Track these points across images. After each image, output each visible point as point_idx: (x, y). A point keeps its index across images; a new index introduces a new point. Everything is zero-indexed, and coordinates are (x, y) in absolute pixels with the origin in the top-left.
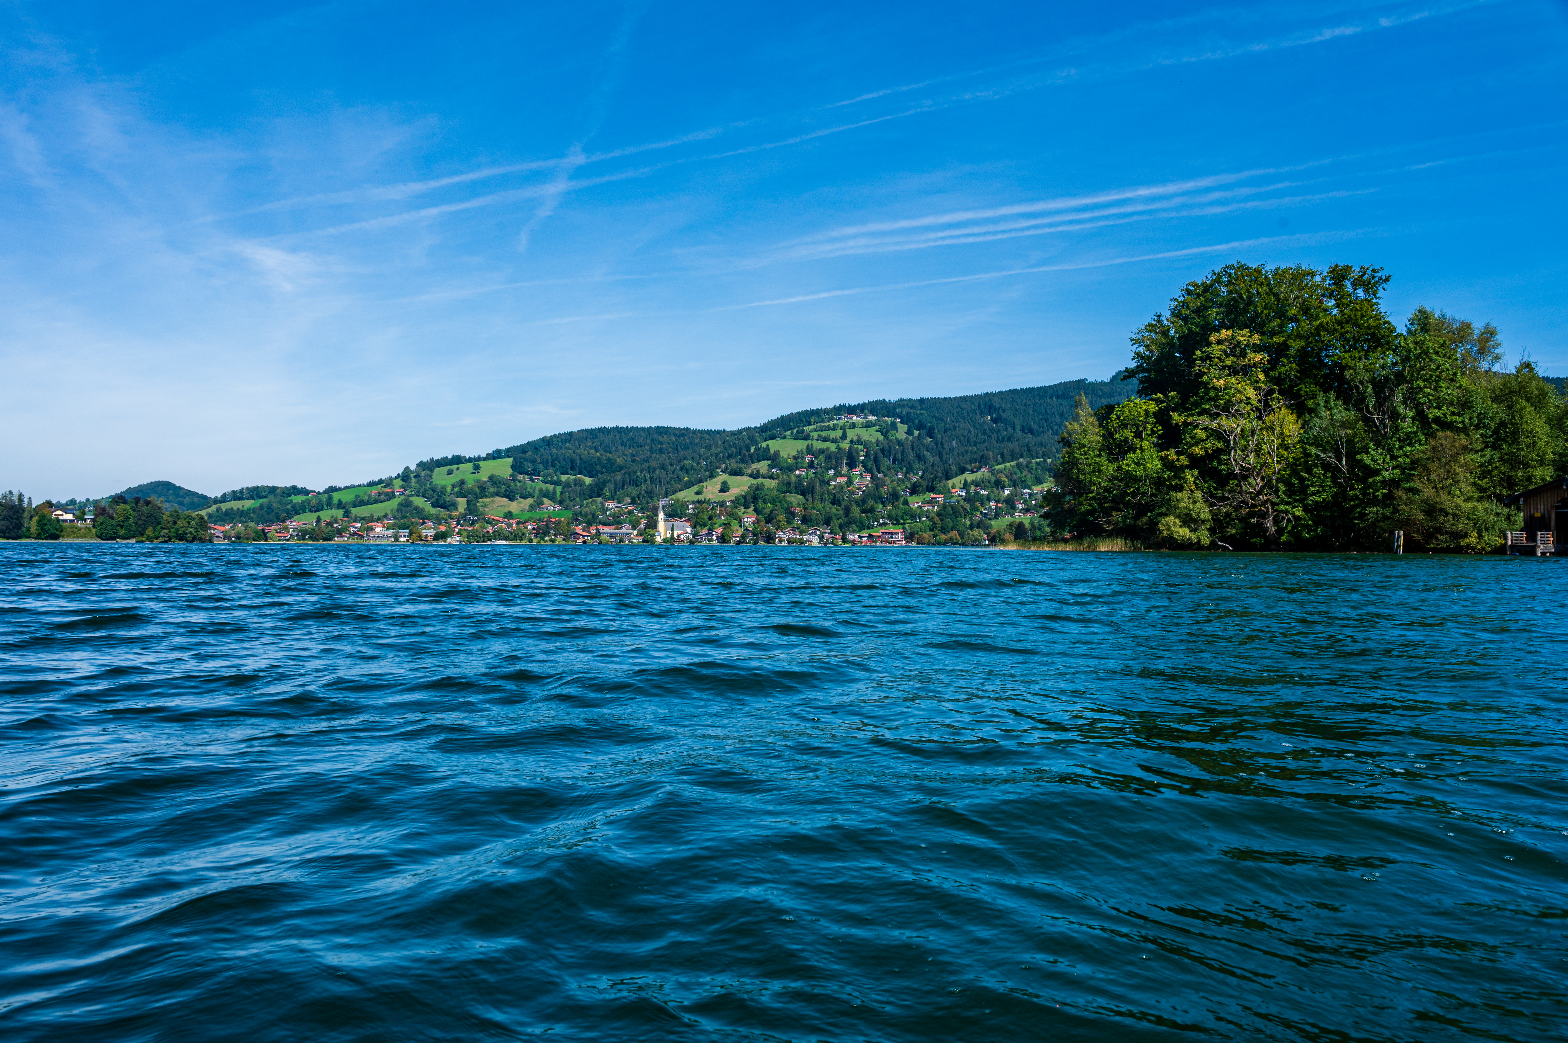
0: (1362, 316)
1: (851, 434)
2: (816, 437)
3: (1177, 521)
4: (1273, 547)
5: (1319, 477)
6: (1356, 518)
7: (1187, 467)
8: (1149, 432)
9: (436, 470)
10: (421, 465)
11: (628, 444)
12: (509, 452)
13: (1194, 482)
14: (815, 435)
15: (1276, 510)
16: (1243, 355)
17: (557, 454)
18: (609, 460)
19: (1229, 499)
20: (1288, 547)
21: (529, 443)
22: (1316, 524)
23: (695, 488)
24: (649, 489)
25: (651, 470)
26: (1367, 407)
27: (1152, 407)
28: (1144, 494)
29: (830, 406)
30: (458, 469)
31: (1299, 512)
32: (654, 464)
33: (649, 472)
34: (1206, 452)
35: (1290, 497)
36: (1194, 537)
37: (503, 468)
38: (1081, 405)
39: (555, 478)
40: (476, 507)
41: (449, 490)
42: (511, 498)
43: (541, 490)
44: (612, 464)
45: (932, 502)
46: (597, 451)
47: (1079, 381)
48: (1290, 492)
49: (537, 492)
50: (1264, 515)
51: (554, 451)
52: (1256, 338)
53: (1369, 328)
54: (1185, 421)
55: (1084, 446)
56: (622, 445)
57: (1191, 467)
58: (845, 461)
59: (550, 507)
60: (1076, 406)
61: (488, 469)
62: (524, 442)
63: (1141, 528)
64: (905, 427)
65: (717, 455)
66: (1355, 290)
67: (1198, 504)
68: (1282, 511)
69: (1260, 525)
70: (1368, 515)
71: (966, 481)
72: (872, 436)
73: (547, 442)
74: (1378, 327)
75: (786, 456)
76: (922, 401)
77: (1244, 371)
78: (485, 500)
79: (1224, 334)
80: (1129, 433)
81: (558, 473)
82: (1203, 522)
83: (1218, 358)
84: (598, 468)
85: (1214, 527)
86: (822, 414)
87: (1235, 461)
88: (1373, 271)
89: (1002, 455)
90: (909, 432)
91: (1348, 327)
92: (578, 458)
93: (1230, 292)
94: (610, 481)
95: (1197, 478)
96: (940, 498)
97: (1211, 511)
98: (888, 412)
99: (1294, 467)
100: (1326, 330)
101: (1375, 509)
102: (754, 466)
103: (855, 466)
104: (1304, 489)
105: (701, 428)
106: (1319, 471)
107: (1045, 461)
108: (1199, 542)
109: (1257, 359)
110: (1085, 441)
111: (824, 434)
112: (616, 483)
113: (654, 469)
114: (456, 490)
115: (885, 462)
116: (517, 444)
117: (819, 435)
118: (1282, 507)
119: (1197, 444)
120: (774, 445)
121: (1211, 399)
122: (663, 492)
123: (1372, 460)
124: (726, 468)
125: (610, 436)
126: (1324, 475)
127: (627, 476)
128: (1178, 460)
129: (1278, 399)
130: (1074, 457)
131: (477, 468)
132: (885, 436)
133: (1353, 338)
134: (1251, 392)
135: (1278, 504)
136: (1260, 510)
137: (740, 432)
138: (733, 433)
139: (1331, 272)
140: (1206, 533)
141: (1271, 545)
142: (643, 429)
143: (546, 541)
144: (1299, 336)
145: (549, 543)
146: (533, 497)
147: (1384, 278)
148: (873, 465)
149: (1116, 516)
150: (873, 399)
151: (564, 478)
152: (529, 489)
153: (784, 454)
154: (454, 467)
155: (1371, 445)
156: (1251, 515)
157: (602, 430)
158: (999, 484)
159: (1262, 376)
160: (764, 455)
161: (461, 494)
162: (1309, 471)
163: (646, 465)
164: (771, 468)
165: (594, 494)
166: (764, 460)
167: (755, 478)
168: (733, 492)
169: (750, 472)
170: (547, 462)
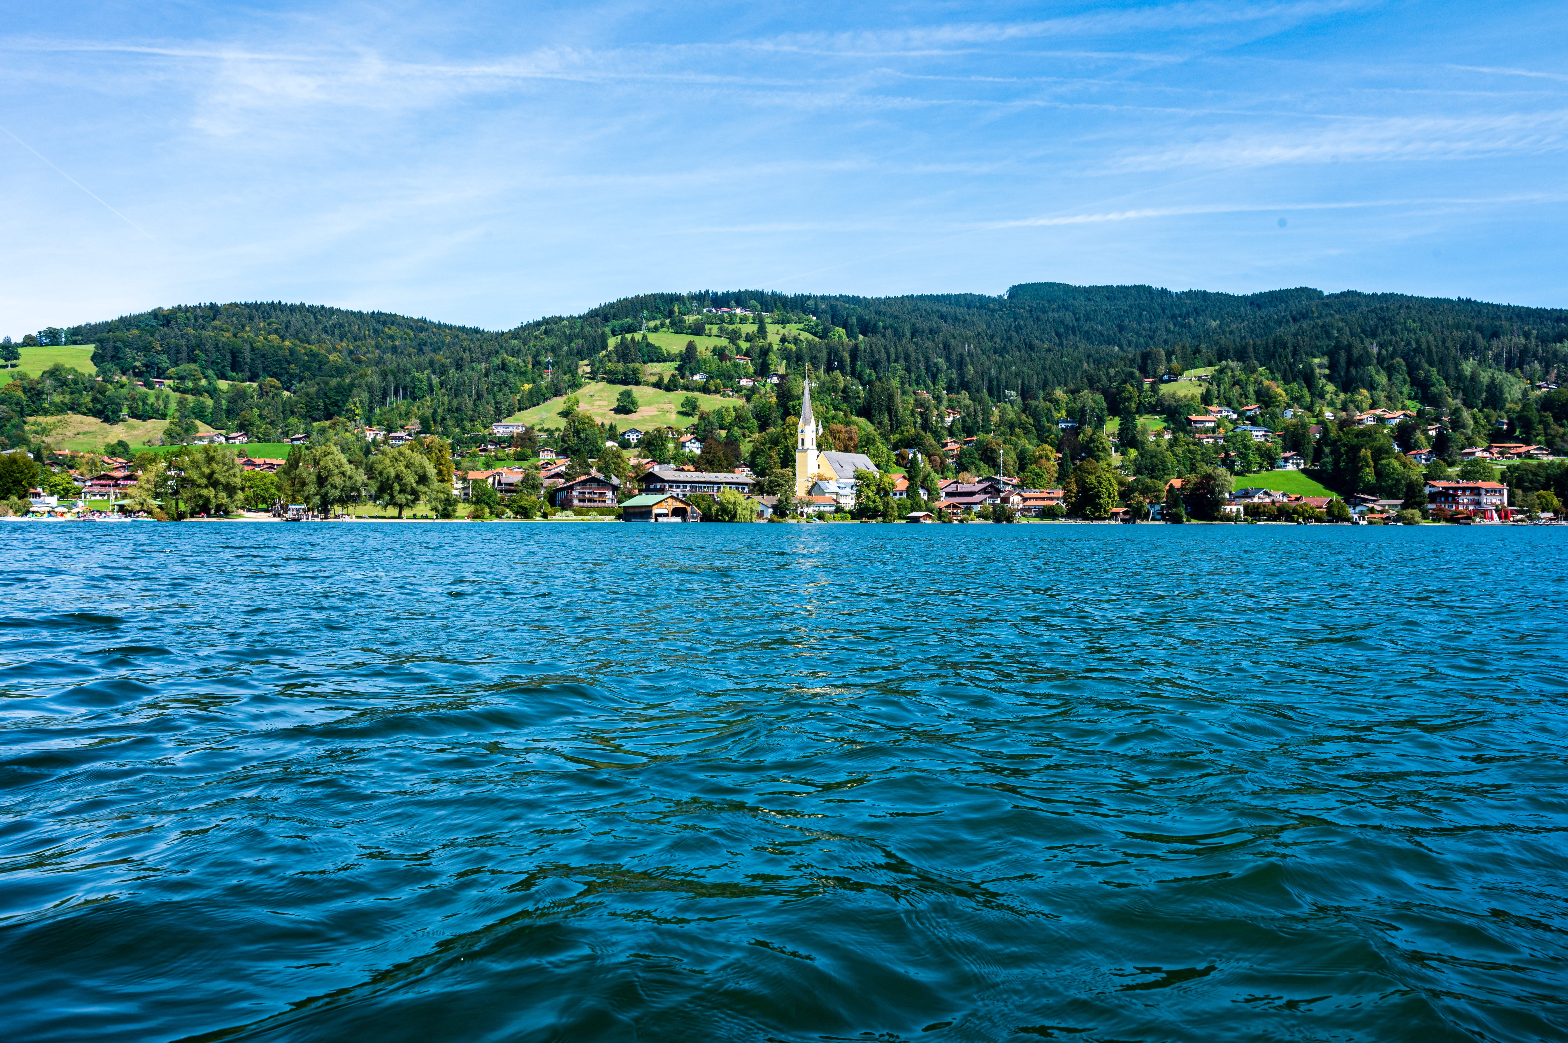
11: (337, 331)
12: (77, 336)
17: (194, 340)
18: (314, 355)
21: (122, 319)
23: (558, 403)
37: (77, 362)
39: (204, 384)
40: (23, 431)
43: (178, 405)
46: (283, 338)
49: (171, 408)
51: (190, 330)
56: (326, 332)
59: (217, 437)
61: (38, 361)
62: (109, 318)
73: (164, 318)
78: (41, 419)
81: (210, 372)
84: (293, 368)
92: (247, 347)
94: (352, 385)
102: (646, 371)
112: (370, 389)
127: (390, 378)
131: (11, 357)
146: (164, 417)
151: (223, 385)
160: (649, 353)
164: (688, 374)
165: (315, 414)
166: (652, 361)
167: (668, 389)
168: (645, 414)
169: (654, 379)
170: (178, 352)
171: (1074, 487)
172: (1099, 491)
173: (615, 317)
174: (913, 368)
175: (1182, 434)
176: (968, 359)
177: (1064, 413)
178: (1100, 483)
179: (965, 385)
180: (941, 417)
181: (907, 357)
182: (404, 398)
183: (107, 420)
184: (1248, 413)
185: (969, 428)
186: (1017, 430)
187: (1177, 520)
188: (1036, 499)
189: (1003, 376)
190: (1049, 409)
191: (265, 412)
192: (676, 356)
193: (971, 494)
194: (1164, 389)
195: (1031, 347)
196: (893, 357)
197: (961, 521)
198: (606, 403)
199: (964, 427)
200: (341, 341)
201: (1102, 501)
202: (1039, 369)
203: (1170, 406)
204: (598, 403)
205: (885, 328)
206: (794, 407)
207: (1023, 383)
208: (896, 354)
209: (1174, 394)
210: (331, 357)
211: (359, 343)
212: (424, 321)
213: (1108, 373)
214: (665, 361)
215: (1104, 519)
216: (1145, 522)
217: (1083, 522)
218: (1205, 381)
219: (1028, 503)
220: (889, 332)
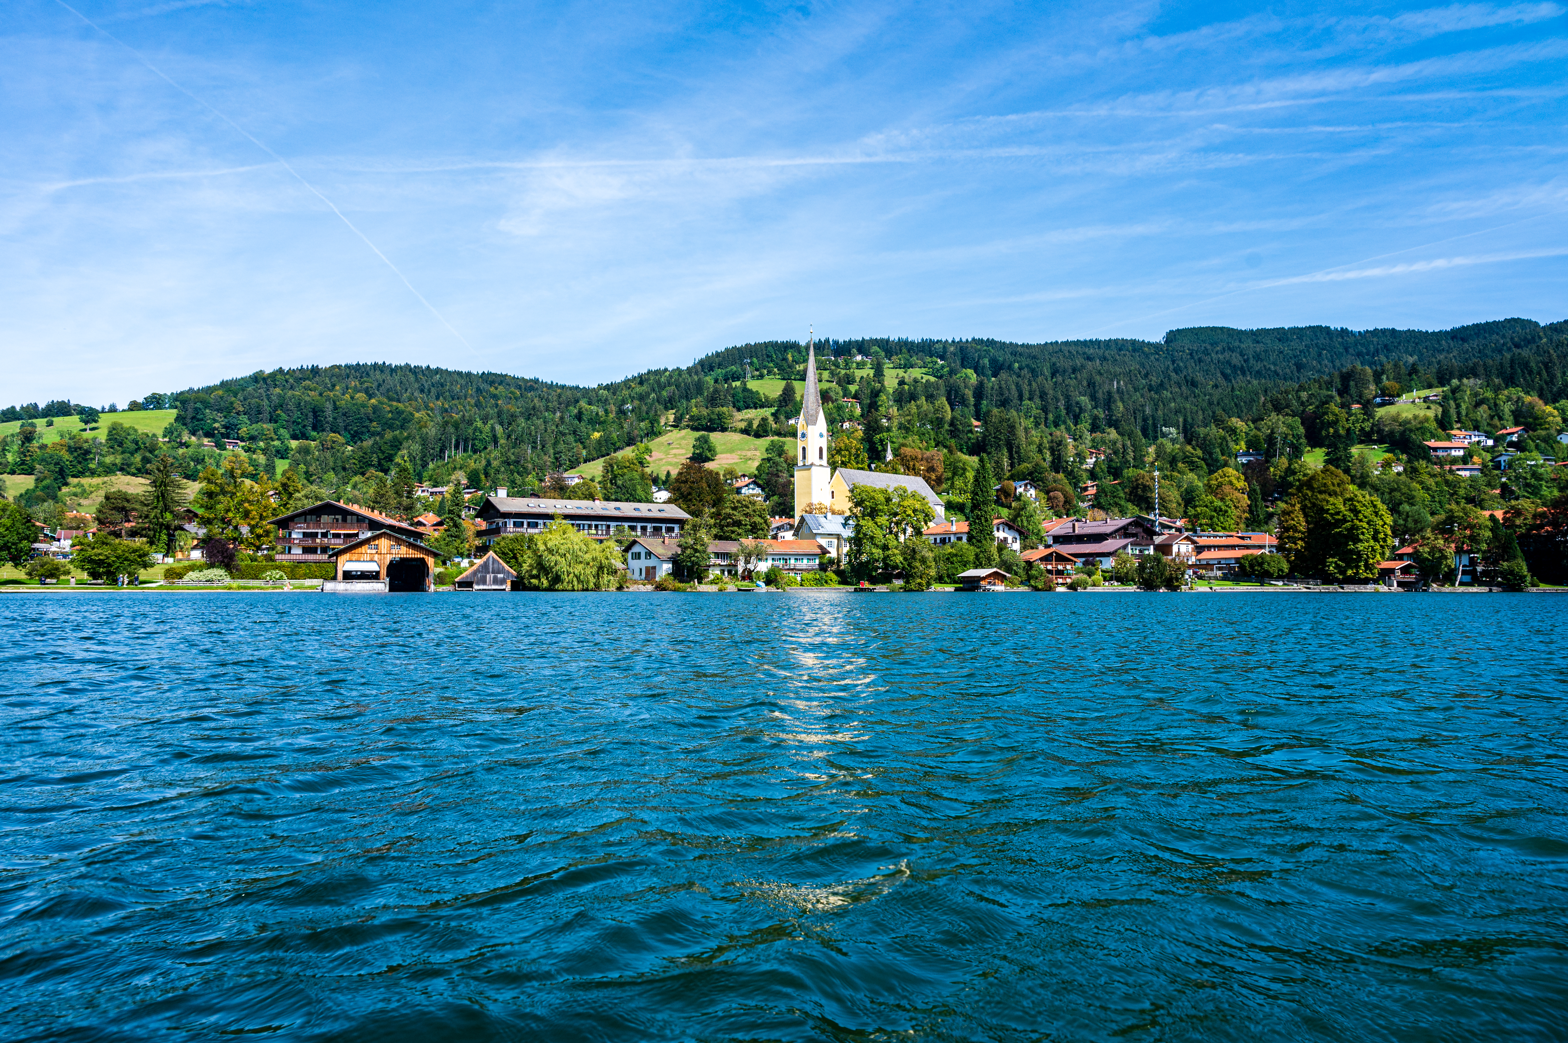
11: (433, 392)
12: (177, 399)
17: (283, 400)
18: (399, 412)
33: (501, 424)
37: (155, 424)
39: (276, 444)
46: (371, 397)
51: (277, 394)
56: (422, 391)
61: (118, 426)
73: (263, 381)
78: (84, 480)
81: (286, 432)
92: (331, 406)
94: (407, 438)
112: (424, 441)
113: (513, 417)
125: (396, 378)
131: (92, 423)
142: (458, 373)
154: (41, 422)
157: (379, 368)
160: (746, 399)
164: (782, 418)
166: (744, 407)
167: (757, 435)
168: (724, 462)
169: (743, 425)
170: (259, 412)
171: (1300, 522)
172: (1354, 527)
173: (720, 366)
174: (1051, 408)
175: (1423, 463)
176: (1117, 396)
177: (1243, 444)
178: (1355, 512)
179: (1113, 423)
180: (1081, 457)
181: (1043, 396)
182: (465, 450)
184: (1509, 439)
185: (1116, 469)
186: (1180, 465)
187: (1513, 584)
188: (1220, 547)
189: (1160, 413)
190: (1224, 438)
191: (311, 469)
192: (774, 400)
193: (1099, 538)
194: (1380, 412)
195: (1193, 384)
196: (1026, 395)
197: (1072, 587)
198: (683, 451)
199: (1109, 467)
200: (437, 398)
201: (1360, 546)
202: (1205, 404)
203: (1392, 432)
204: (674, 451)
205: (1020, 368)
206: (881, 441)
207: (1185, 420)
208: (1030, 391)
209: (1398, 414)
210: (417, 415)
211: (456, 402)
212: (536, 381)
213: (1299, 398)
214: (762, 407)
215: (1366, 581)
216: (1447, 588)
217: (1323, 588)
218: (1433, 402)
219: (1206, 555)
220: (1025, 371)
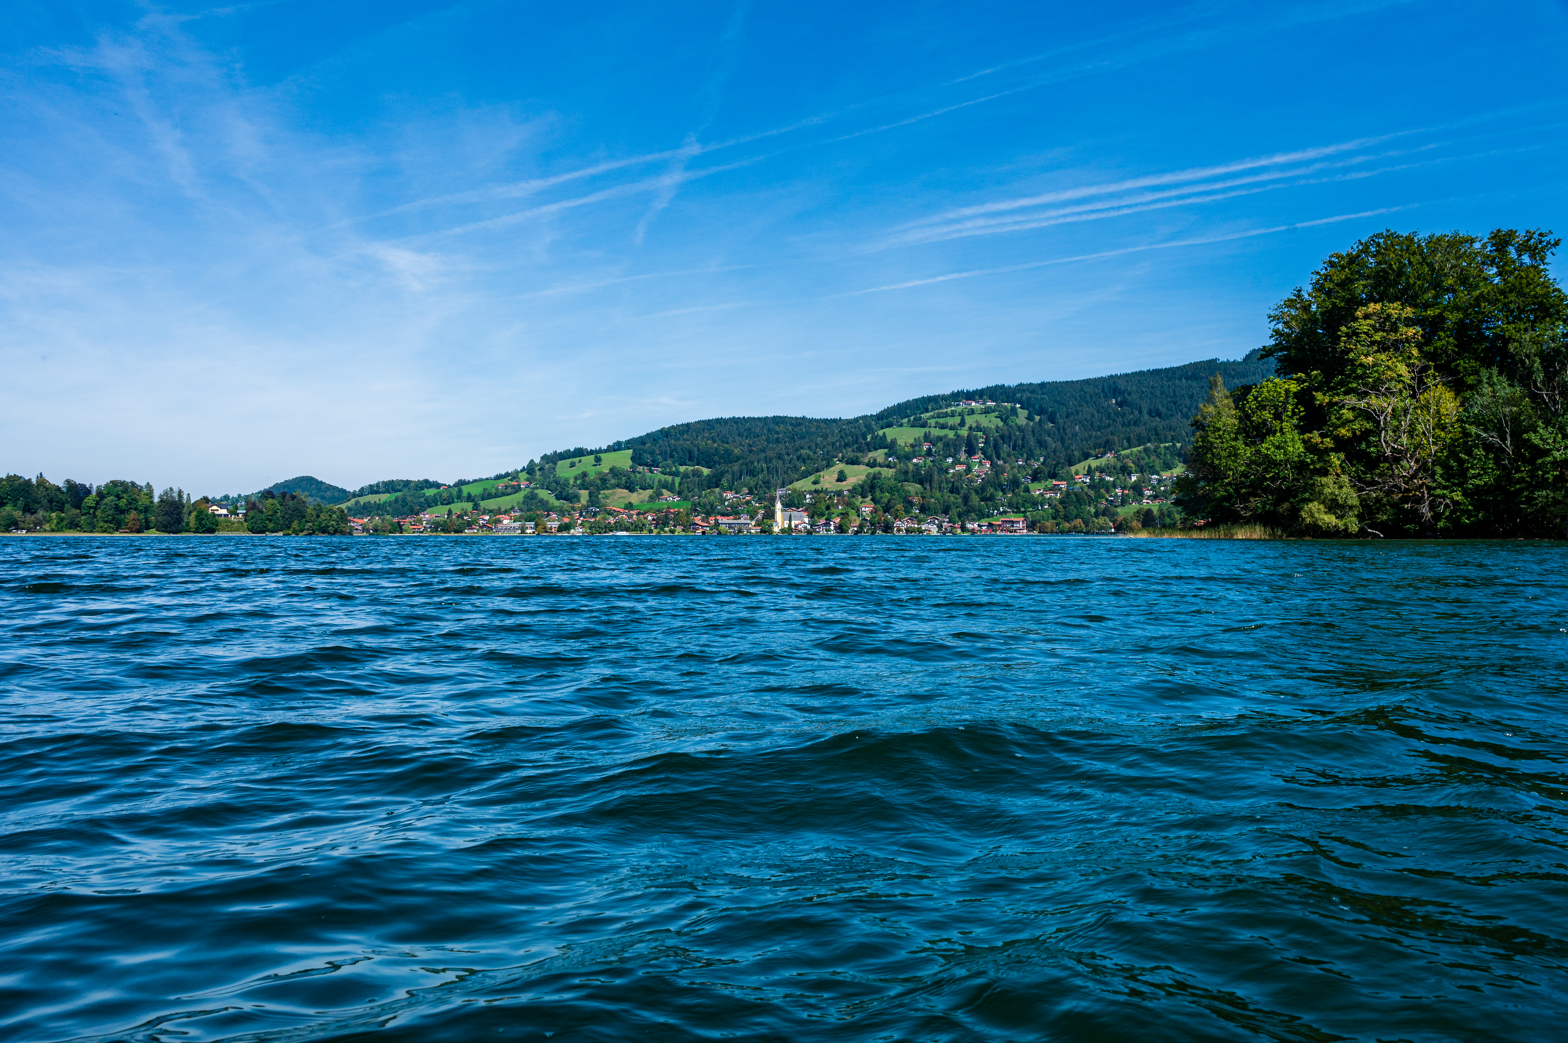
0: (1529, 284)
1: (970, 421)
2: (933, 424)
3: (1322, 507)
4: (1429, 533)
5: (1480, 459)
6: (1522, 503)
7: (1332, 450)
8: (1289, 413)
9: (560, 462)
10: (545, 458)
11: (745, 434)
12: (629, 444)
13: (1340, 466)
14: (932, 422)
15: (1432, 495)
16: (1394, 329)
17: (675, 445)
18: (726, 450)
19: (1379, 483)
20: (1446, 533)
21: (648, 435)
22: (1477, 509)
23: (812, 478)
24: (766, 479)
25: (768, 460)
26: (1535, 382)
27: (1294, 387)
28: (1285, 479)
29: (948, 392)
30: (580, 461)
31: (1458, 496)
32: (771, 454)
33: (766, 462)
34: (1354, 433)
35: (1448, 480)
36: (1341, 524)
37: (623, 460)
38: (1216, 386)
39: (674, 469)
40: (598, 499)
41: (571, 482)
42: (632, 490)
43: (660, 481)
44: (730, 455)
45: (1055, 489)
46: (714, 442)
47: (1210, 361)
48: (1448, 474)
49: (656, 483)
50: (1419, 501)
51: (673, 442)
52: (1409, 311)
53: (1536, 296)
54: (1330, 401)
55: (1219, 430)
56: (739, 435)
57: (1336, 450)
58: (964, 448)
59: (669, 498)
60: (1211, 388)
61: (609, 461)
62: (643, 433)
63: (1282, 515)
64: (1025, 413)
65: (833, 444)
66: (1520, 256)
67: (1344, 489)
68: (1439, 496)
69: (1414, 512)
70: (1536, 499)
71: (1090, 467)
72: (992, 422)
73: (665, 433)
74: (1546, 295)
75: (903, 445)
76: (1043, 385)
77: (1397, 347)
78: (606, 492)
79: (1373, 307)
80: (1267, 415)
81: (677, 464)
82: (1351, 508)
83: (1366, 333)
84: (716, 458)
85: (1363, 513)
86: (940, 400)
87: (1387, 443)
88: (1541, 235)
89: (1129, 440)
90: (1030, 418)
91: (1512, 297)
92: (696, 449)
93: (1379, 263)
94: (727, 471)
95: (1343, 461)
96: (1063, 485)
97: (1359, 496)
98: (1008, 397)
99: (1452, 449)
100: (1488, 301)
101: (1544, 493)
102: (871, 455)
103: (974, 454)
104: (1463, 473)
105: (818, 417)
106: (1480, 452)
107: (1174, 445)
108: (1346, 529)
109: (1410, 334)
110: (1219, 425)
111: (942, 421)
112: (733, 474)
113: (771, 460)
114: (578, 482)
115: (1005, 448)
116: (636, 436)
117: (936, 422)
118: (1439, 492)
119: (1343, 425)
120: (890, 433)
121: (1358, 377)
122: (780, 482)
123: (1541, 439)
124: (843, 457)
125: (727, 427)
126: (1485, 457)
127: (744, 466)
128: (1322, 442)
129: (1434, 375)
130: (1208, 441)
131: (598, 460)
132: (1005, 422)
133: (1518, 308)
134: (1402, 369)
135: (1434, 489)
136: (1415, 495)
137: (856, 420)
138: (849, 422)
139: (1493, 238)
140: (1354, 519)
141: (1427, 531)
142: (759, 419)
143: (666, 532)
144: (1457, 308)
145: (669, 534)
146: (652, 488)
147: (1552, 242)
148: (993, 452)
149: (1255, 502)
150: (991, 384)
151: (682, 469)
152: (648, 481)
153: (901, 442)
154: (576, 460)
155: (1540, 423)
156: (1405, 500)
157: (719, 421)
158: (1125, 471)
159: (1415, 352)
160: (880, 443)
161: (584, 487)
162: (1469, 453)
163: (762, 455)
165: (712, 485)
166: (881, 448)
167: (871, 467)
168: (850, 481)
169: (869, 460)
170: (666, 454)
183: (630, 491)
